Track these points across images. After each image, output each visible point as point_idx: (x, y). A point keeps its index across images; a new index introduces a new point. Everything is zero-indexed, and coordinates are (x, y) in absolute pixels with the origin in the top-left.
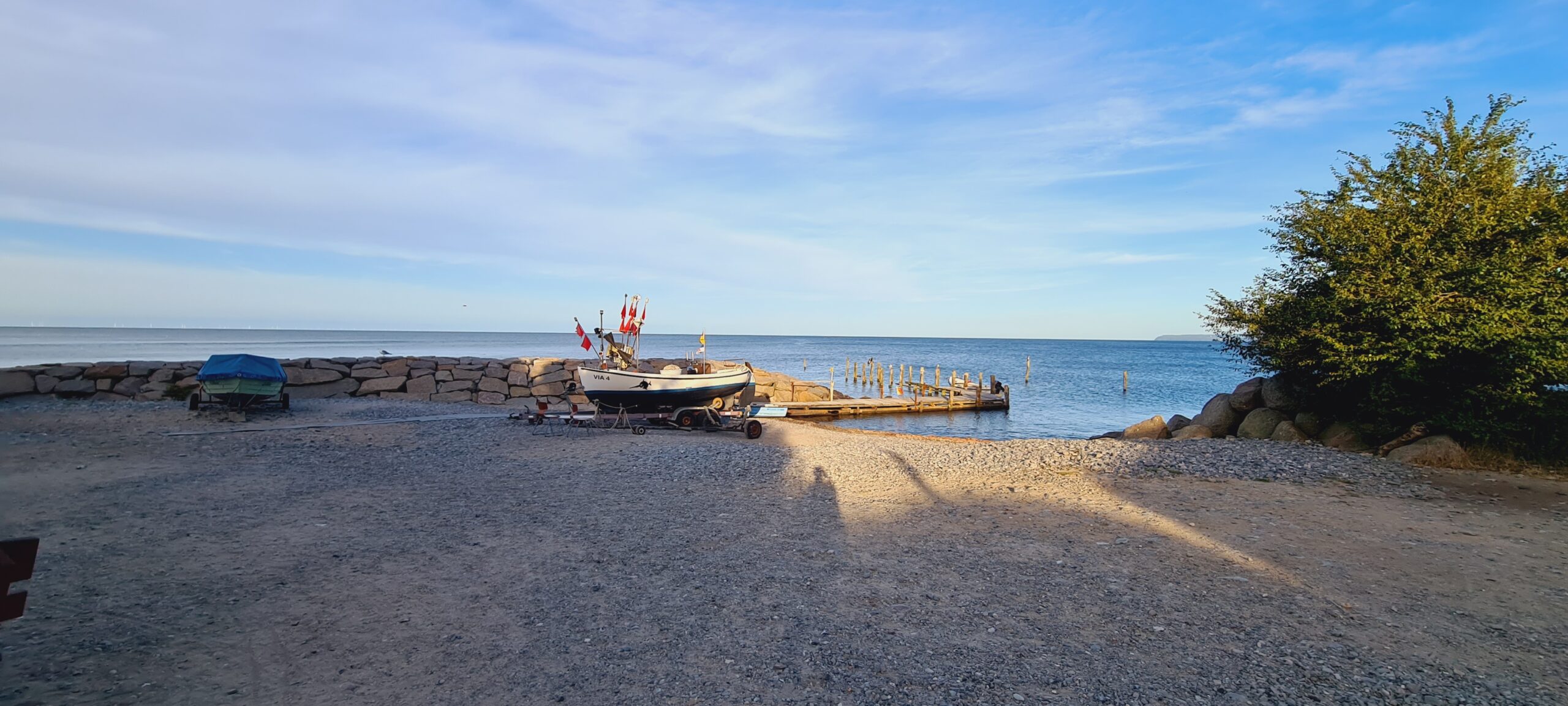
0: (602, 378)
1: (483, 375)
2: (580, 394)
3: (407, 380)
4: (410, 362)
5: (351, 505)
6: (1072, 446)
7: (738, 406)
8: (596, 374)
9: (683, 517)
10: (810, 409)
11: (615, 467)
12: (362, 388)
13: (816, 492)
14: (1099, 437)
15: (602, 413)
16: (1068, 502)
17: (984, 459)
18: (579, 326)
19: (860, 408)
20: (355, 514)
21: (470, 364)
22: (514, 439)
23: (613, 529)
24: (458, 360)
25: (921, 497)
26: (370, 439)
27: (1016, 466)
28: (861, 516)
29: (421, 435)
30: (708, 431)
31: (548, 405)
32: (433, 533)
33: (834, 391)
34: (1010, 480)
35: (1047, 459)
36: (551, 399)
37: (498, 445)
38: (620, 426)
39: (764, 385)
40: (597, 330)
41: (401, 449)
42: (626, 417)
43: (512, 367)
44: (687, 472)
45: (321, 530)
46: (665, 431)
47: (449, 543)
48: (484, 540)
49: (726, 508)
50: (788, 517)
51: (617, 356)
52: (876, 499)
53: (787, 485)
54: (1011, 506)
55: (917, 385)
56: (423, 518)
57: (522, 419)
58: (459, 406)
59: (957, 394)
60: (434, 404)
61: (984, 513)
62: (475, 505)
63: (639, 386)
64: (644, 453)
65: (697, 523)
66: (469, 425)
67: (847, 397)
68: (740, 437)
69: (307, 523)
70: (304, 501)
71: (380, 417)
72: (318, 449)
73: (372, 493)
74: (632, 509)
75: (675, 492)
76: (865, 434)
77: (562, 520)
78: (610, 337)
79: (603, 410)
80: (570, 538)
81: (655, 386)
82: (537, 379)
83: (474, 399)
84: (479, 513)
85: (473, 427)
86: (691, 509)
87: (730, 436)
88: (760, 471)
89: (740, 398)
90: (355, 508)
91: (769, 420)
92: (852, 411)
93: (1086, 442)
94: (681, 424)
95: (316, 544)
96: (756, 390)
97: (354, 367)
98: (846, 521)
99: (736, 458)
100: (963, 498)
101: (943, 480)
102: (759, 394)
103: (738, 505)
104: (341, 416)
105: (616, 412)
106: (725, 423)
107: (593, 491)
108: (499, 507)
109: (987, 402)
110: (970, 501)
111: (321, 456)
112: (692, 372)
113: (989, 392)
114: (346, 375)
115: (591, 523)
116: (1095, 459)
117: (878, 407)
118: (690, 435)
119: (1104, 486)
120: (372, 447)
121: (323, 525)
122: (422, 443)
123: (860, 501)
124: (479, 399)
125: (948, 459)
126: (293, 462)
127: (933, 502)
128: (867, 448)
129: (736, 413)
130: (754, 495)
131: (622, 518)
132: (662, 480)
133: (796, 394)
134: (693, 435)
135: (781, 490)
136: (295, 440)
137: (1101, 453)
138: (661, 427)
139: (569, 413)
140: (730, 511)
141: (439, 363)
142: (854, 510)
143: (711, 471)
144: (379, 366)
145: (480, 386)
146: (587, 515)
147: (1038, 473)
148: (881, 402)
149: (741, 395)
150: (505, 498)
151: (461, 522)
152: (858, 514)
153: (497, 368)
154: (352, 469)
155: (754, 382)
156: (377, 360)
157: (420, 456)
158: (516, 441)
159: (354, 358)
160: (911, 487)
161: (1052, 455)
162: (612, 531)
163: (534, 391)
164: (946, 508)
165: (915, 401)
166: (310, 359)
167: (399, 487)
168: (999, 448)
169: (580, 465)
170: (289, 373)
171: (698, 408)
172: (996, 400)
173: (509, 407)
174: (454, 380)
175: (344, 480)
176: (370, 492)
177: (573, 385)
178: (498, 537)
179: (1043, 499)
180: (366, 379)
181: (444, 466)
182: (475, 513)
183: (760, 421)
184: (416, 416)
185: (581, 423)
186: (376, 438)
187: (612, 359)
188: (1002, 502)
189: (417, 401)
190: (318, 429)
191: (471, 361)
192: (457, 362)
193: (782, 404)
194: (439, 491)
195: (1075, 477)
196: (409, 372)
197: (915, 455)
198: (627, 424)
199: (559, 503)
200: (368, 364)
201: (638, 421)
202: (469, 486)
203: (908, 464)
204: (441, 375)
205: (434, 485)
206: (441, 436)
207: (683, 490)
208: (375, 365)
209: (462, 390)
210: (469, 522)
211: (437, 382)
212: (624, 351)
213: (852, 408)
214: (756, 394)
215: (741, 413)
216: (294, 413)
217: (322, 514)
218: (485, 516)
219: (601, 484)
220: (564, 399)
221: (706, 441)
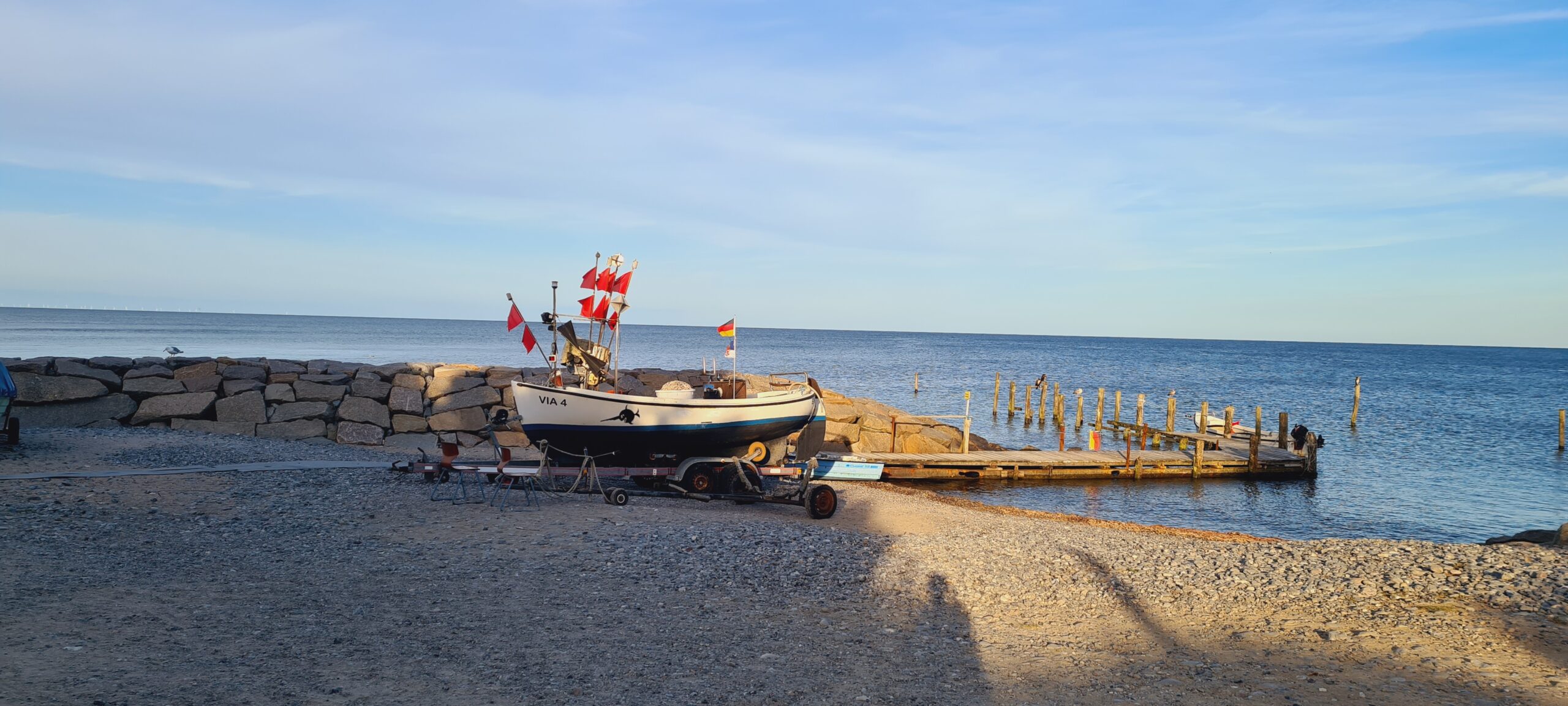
0: (554, 401)
1: (346, 393)
2: (514, 430)
3: (216, 399)
4: (222, 367)
5: (122, 616)
6: (1450, 556)
7: (793, 458)
8: (544, 394)
9: (695, 656)
10: (926, 467)
11: (575, 561)
12: (140, 411)
13: (938, 622)
14: (1505, 540)
15: (552, 465)
16: (1442, 666)
17: (1266, 573)
18: (514, 308)
19: (1021, 468)
20: (130, 631)
21: (325, 373)
22: (399, 507)
23: (571, 673)
24: (305, 365)
25: (1142, 639)
26: (155, 500)
27: (1332, 590)
28: (1023, 669)
29: (240, 496)
30: (739, 503)
31: (460, 449)
32: (262, 669)
33: (970, 434)
34: (1319, 617)
35: (1397, 580)
36: (463, 438)
37: (372, 517)
38: (584, 489)
39: (841, 421)
40: (546, 318)
41: (206, 518)
42: (595, 473)
43: (397, 380)
44: (703, 576)
45: (74, 656)
46: (663, 500)
47: (290, 687)
48: (349, 686)
49: (774, 644)
50: (886, 665)
51: (581, 362)
52: (1053, 640)
53: (884, 606)
54: (1323, 668)
55: (1132, 427)
56: (245, 641)
57: (412, 472)
58: (305, 447)
59: (1211, 447)
60: (262, 442)
61: (1267, 677)
62: (333, 621)
63: (619, 417)
64: (626, 537)
65: (721, 668)
66: (322, 480)
67: (994, 448)
68: (797, 515)
69: (50, 643)
70: (44, 605)
71: (171, 462)
72: (66, 516)
73: (158, 594)
74: (606, 638)
75: (681, 611)
76: (1030, 517)
77: (482, 654)
78: (568, 330)
79: (555, 459)
80: (496, 687)
81: (647, 418)
82: (439, 400)
83: (330, 435)
84: (340, 635)
85: (328, 483)
86: (711, 642)
87: (778, 511)
88: (834, 579)
89: (798, 444)
90: (130, 620)
91: (849, 485)
92: (1005, 474)
93: (1481, 549)
94: (691, 489)
95: (65, 680)
96: (827, 429)
97: (127, 375)
98: (994, 679)
99: (791, 553)
100: (1224, 646)
101: (1184, 610)
102: (832, 438)
103: (796, 639)
104: (105, 460)
105: (577, 463)
106: (770, 488)
107: (537, 604)
108: (373, 627)
109: (1270, 464)
110: (1238, 653)
111: (72, 528)
112: (713, 395)
113: (1277, 445)
114: (114, 389)
115: (534, 660)
116: (1498, 583)
117: (1055, 468)
118: (707, 508)
119: (1516, 638)
120: (157, 515)
121: (77, 648)
122: (242, 510)
123: (1023, 642)
124: (339, 435)
125: (1193, 571)
126: (26, 538)
127: (1164, 651)
128: (1033, 542)
129: (789, 471)
130: (823, 621)
131: (589, 655)
132: (657, 588)
133: (899, 439)
134: (713, 508)
135: (874, 615)
136: (29, 499)
137: (1511, 571)
138: (656, 493)
139: (494, 464)
140: (781, 650)
141: (273, 370)
142: (1011, 659)
143: (746, 574)
144: (171, 373)
145: (341, 412)
146: (526, 647)
147: (1378, 605)
148: (1061, 458)
149: (801, 438)
150: (385, 612)
151: (309, 652)
152: (1019, 667)
153: (370, 381)
154: (124, 553)
155: (823, 414)
156: (167, 363)
157: (239, 533)
158: (403, 511)
159: (129, 359)
160: (1121, 621)
161: (1407, 572)
162: (571, 677)
163: (435, 422)
164: (1192, 664)
165: (1127, 458)
166: (54, 359)
167: (204, 585)
168: (1298, 554)
169: (514, 556)
170: (18, 381)
171: (722, 460)
172: (1290, 461)
173: (389, 450)
174: (297, 400)
175: (110, 570)
176: (155, 594)
177: (503, 414)
178: (373, 680)
179: (1389, 656)
180: (148, 395)
181: (280, 551)
182: (333, 635)
183: (834, 486)
184: (232, 462)
185: (517, 483)
186: (163, 498)
187: (571, 369)
188: (1305, 659)
189: (232, 436)
190: (67, 481)
191: (327, 368)
192: (302, 369)
193: (875, 456)
194: (271, 596)
195: (1457, 617)
196: (221, 385)
197: (1129, 559)
198: (596, 485)
199: (477, 624)
200: (151, 370)
201: (616, 480)
202: (323, 589)
203: (1114, 577)
204: (274, 391)
205: (262, 584)
206: (274, 498)
207: (697, 608)
208: (163, 370)
209: (309, 418)
210: (324, 652)
211: (268, 403)
212: (593, 354)
213: (1005, 468)
214: (828, 438)
215: (799, 471)
216: (28, 452)
217: (76, 630)
218: (351, 641)
219: (550, 591)
220: (486, 438)
221: (736, 521)
